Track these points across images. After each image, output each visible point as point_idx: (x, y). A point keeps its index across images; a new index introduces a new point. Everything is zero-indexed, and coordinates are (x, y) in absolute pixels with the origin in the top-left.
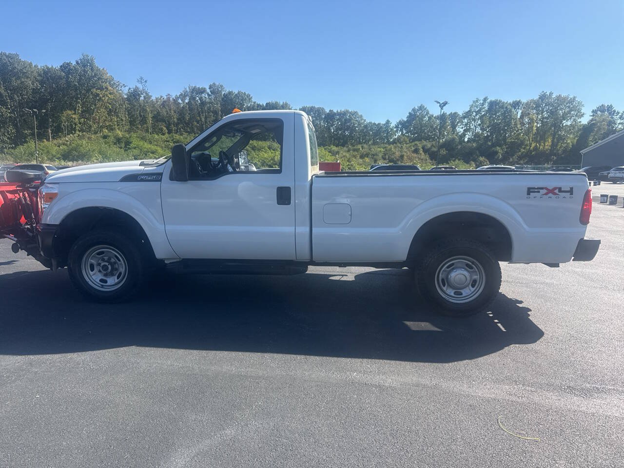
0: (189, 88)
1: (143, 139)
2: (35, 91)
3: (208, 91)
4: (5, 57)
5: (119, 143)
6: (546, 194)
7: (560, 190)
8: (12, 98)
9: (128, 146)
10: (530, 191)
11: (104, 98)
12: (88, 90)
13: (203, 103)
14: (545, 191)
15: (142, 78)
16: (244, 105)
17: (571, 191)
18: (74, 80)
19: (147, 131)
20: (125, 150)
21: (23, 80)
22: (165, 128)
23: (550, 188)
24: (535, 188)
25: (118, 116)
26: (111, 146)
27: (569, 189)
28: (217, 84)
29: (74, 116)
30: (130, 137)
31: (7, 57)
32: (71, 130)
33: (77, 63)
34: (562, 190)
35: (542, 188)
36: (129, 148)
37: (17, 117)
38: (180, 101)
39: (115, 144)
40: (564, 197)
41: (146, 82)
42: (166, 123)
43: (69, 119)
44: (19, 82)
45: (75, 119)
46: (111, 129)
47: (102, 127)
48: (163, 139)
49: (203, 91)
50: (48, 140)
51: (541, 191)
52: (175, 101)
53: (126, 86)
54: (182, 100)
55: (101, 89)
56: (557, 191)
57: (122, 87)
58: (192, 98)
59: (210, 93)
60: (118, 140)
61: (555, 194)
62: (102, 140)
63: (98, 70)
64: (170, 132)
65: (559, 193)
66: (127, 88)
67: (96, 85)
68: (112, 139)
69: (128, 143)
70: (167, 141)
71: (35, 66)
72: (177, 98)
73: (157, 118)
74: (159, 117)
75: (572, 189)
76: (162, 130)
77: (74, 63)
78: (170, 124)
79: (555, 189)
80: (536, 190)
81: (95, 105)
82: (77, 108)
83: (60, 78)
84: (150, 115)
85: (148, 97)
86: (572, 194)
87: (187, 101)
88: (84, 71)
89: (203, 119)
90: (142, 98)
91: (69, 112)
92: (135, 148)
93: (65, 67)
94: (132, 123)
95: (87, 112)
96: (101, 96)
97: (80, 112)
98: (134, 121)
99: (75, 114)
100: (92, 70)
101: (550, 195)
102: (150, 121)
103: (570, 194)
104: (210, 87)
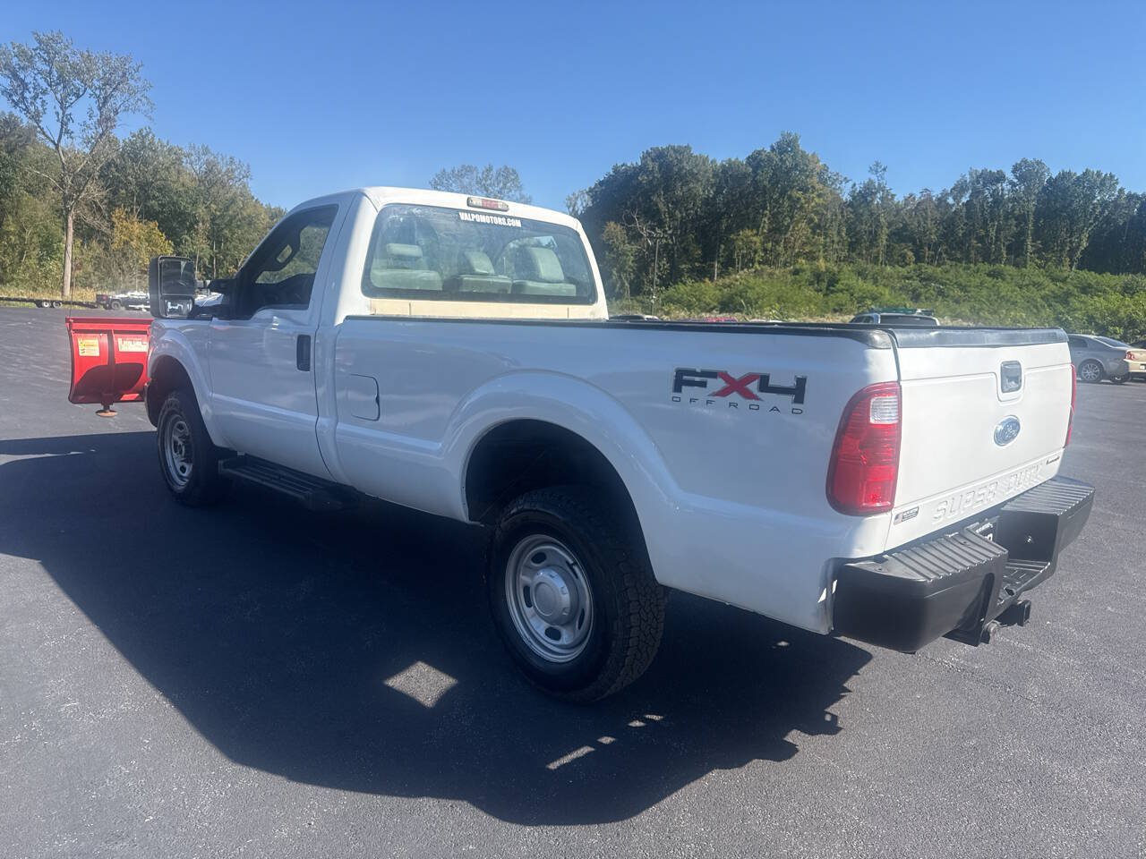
0: (971, 174)
1: (861, 274)
2: (707, 201)
3: (1010, 175)
4: (672, 152)
5: (818, 283)
6: (723, 393)
7: (765, 385)
8: (672, 216)
9: (832, 288)
10: (682, 379)
11: (806, 205)
12: (783, 194)
13: (998, 201)
14: (719, 384)
15: (877, 164)
16: (1094, 197)
17: (798, 391)
18: (764, 178)
19: (875, 261)
20: (826, 295)
21: (691, 185)
22: (910, 254)
23: (737, 375)
24: (693, 373)
25: (826, 236)
26: (802, 288)
27: (791, 383)
28: (1030, 159)
29: (755, 239)
30: (839, 272)
31: (675, 151)
32: (748, 262)
33: (773, 150)
34: (772, 383)
35: (713, 375)
36: (833, 292)
37: (676, 244)
38: (951, 201)
39: (811, 284)
40: (775, 409)
41: (885, 169)
42: (914, 243)
43: (748, 243)
44: (685, 189)
45: (755, 243)
46: (811, 257)
47: (798, 255)
48: (900, 274)
49: (999, 177)
50: (711, 279)
51: (710, 381)
52: (942, 200)
53: (848, 181)
54: (954, 199)
55: (805, 190)
56: (753, 387)
57: (842, 182)
58: (976, 193)
59: (1016, 181)
60: (818, 277)
61: (748, 395)
62: (790, 278)
63: (804, 155)
64: (919, 259)
65: (760, 395)
66: (850, 184)
67: (795, 184)
68: (807, 275)
69: (833, 281)
70: (908, 279)
71: (712, 162)
72: (945, 195)
73: (900, 235)
74: (905, 233)
75: (801, 382)
76: (904, 256)
77: (768, 150)
78: (921, 246)
79: (750, 378)
80: (697, 379)
81: (792, 218)
82: (762, 225)
83: (745, 176)
84: (885, 230)
85: (888, 197)
86: (799, 399)
87: (964, 200)
88: (781, 160)
89: (993, 233)
90: (877, 201)
91: (748, 232)
92: (842, 291)
93: (756, 160)
94: (852, 247)
95: (777, 230)
96: (803, 201)
97: (765, 231)
98: (858, 242)
99: (757, 235)
100: (794, 158)
101: (735, 397)
102: (883, 240)
103: (796, 401)
104: (1016, 169)
